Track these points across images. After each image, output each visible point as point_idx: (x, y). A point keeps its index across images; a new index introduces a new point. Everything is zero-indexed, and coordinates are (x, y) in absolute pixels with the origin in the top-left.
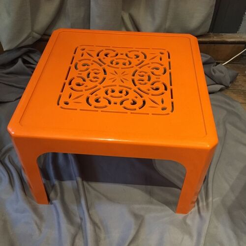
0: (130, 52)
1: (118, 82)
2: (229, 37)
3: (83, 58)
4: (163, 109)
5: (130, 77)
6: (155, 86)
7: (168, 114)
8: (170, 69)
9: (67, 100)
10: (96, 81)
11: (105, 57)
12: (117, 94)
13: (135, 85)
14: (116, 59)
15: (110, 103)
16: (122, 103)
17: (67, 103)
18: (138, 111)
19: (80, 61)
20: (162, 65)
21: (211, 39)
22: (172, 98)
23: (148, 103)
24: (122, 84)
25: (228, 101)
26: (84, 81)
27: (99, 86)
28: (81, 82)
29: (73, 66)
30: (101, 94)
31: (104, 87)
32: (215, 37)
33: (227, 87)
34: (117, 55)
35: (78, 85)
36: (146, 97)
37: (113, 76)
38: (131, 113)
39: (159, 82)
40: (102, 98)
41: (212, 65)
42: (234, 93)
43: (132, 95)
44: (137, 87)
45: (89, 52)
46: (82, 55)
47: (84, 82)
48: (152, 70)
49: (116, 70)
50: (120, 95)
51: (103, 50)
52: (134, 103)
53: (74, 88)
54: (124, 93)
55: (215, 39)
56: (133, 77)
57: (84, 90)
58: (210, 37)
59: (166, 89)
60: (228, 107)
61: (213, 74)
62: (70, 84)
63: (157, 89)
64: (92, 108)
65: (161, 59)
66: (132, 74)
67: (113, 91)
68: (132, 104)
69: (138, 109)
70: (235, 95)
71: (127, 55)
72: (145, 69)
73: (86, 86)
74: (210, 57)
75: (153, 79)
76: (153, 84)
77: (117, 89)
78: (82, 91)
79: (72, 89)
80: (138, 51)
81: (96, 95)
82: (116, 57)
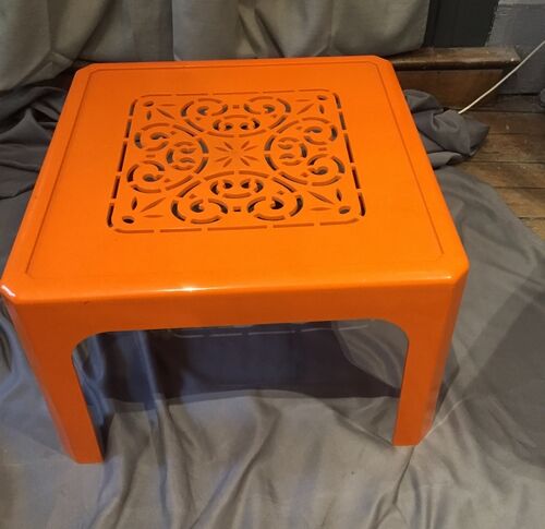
0: (252, 100)
1: (236, 166)
2: (470, 56)
3: (152, 121)
4: (344, 211)
5: (260, 153)
6: (316, 166)
7: (355, 220)
8: (344, 128)
9: (129, 213)
10: (188, 168)
11: (200, 116)
12: (237, 189)
13: (275, 169)
14: (226, 118)
15: (225, 210)
16: (251, 208)
17: (129, 221)
18: (289, 220)
19: (145, 129)
20: (327, 122)
21: (431, 60)
22: (358, 187)
23: (308, 202)
24: (245, 168)
25: (467, 183)
26: (161, 169)
27: (197, 178)
28: (154, 172)
29: (131, 141)
30: (203, 193)
31: (207, 179)
32: (439, 56)
33: (467, 157)
34: (225, 109)
35: (149, 179)
36: (301, 190)
37: (222, 155)
38: (275, 226)
39: (324, 156)
40: (206, 201)
41: (433, 112)
42: (482, 169)
43: (271, 190)
44: (278, 171)
45: (164, 109)
46: (149, 116)
47: (161, 173)
48: (307, 134)
49: (228, 140)
50: (246, 190)
51: (192, 103)
52: (278, 205)
53: (140, 186)
54: (253, 186)
55: (440, 59)
56: (268, 152)
57: (163, 190)
58: (428, 56)
59: (342, 170)
60: (468, 195)
61: (435, 128)
62: (130, 178)
63: (322, 172)
64: (187, 225)
65: (322, 111)
66: (263, 145)
67: (228, 186)
68: (274, 208)
69: (288, 217)
70: (483, 173)
71: (247, 109)
72: (291, 132)
73: (167, 181)
74: (428, 95)
75: (312, 151)
76: (312, 163)
77: (237, 180)
78: (159, 191)
79: (136, 189)
80: (271, 98)
81: (192, 197)
82: (226, 114)
